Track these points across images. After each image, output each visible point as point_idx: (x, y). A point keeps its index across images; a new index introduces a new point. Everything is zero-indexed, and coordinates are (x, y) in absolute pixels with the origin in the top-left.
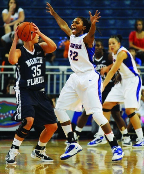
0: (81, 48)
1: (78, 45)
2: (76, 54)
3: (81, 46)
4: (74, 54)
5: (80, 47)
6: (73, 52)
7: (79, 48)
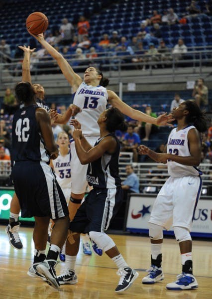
0: (183, 145)
1: (180, 140)
2: (176, 152)
3: (183, 141)
4: (174, 152)
5: (182, 143)
6: (173, 150)
7: (180, 145)
